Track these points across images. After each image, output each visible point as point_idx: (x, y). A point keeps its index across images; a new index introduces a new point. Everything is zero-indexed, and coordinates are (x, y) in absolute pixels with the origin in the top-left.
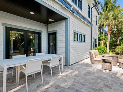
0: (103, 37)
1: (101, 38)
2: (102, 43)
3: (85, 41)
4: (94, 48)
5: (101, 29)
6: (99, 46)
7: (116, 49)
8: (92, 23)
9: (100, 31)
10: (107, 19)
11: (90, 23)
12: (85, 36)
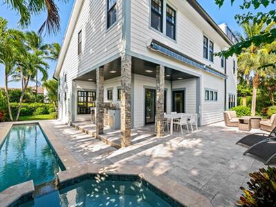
0: (247, 90)
1: (243, 91)
2: (244, 100)
3: (216, 99)
4: (229, 108)
5: (243, 75)
6: (238, 105)
7: (268, 112)
8: (227, 74)
9: (242, 78)
10: (251, 66)
11: (224, 75)
12: (216, 93)
